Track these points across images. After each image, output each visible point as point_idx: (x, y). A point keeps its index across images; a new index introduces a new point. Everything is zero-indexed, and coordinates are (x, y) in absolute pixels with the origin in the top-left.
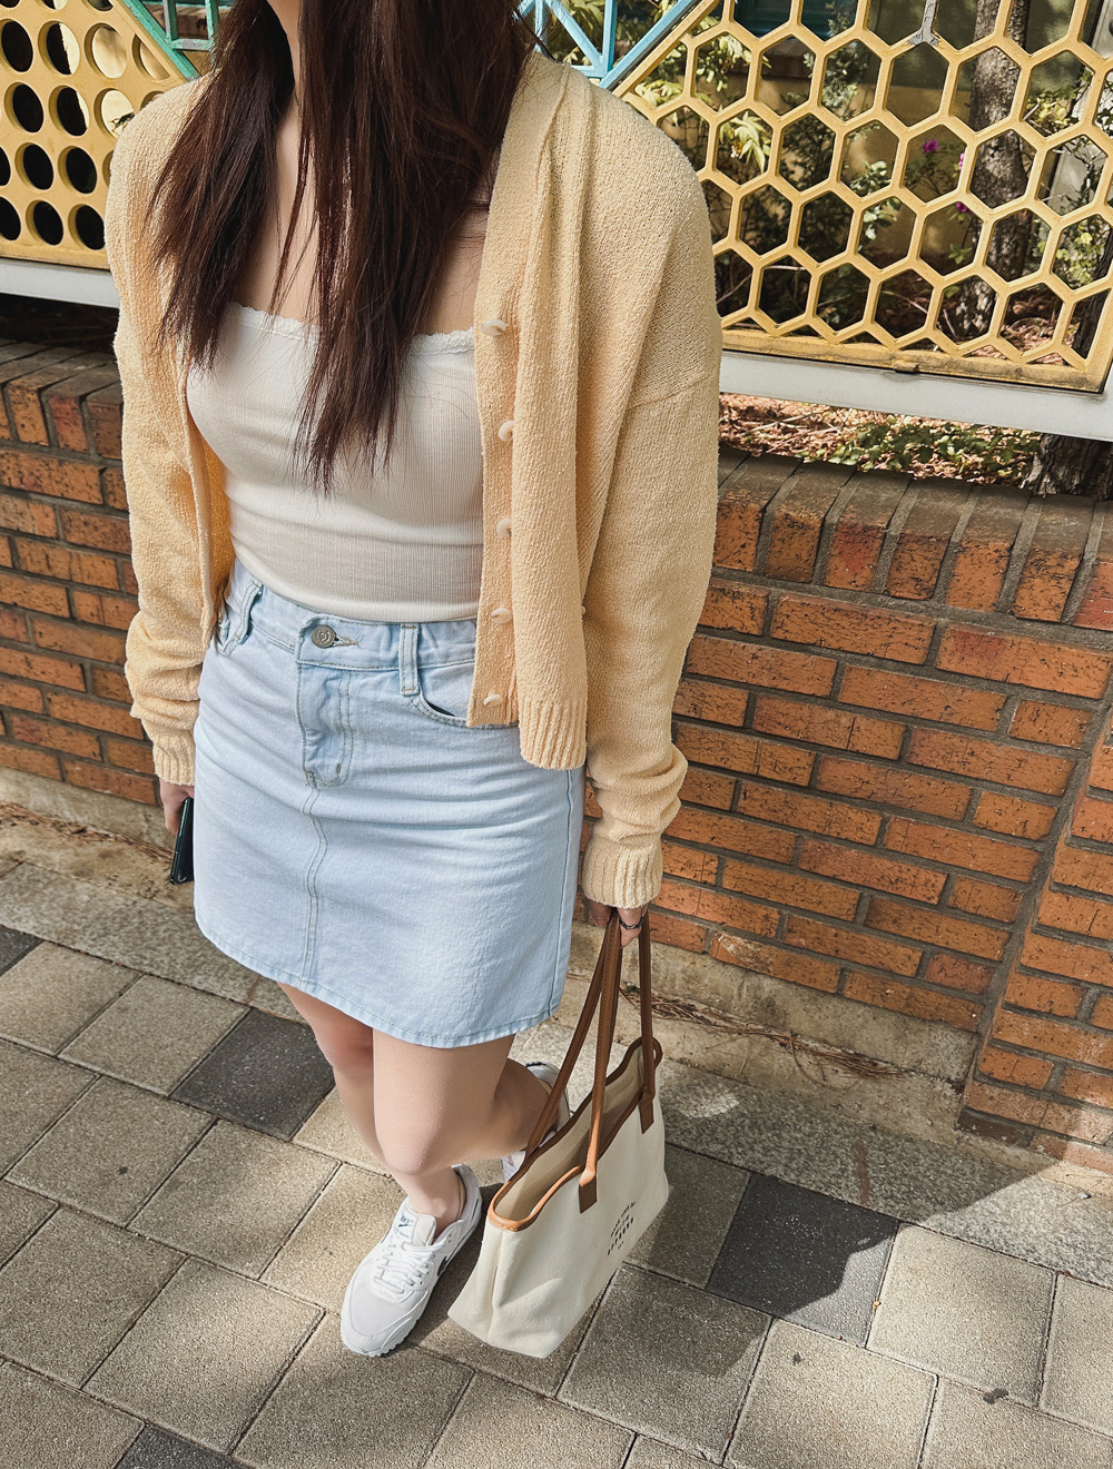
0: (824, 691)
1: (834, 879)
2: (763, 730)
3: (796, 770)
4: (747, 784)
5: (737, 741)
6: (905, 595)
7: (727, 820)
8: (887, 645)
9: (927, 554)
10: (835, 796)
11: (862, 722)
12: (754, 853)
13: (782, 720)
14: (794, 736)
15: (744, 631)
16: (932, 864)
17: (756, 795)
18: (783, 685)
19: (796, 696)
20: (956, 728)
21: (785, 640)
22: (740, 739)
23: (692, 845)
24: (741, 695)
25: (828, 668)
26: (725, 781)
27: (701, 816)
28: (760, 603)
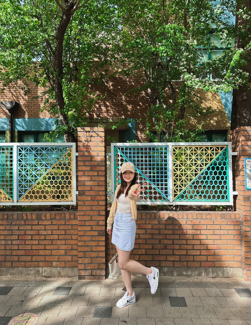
0: (58, 229)
1: (62, 249)
2: (53, 234)
3: (57, 238)
4: (53, 241)
7: (51, 245)
8: (62, 223)
10: (60, 240)
11: (61, 231)
12: (55, 249)
13: (55, 233)
15: (50, 224)
16: (70, 245)
18: (54, 229)
19: (56, 230)
20: (69, 230)
21: (54, 224)
22: (51, 236)
23: (49, 250)
24: (51, 231)
25: (58, 226)
26: (51, 241)
27: (49, 246)
28: (51, 221)
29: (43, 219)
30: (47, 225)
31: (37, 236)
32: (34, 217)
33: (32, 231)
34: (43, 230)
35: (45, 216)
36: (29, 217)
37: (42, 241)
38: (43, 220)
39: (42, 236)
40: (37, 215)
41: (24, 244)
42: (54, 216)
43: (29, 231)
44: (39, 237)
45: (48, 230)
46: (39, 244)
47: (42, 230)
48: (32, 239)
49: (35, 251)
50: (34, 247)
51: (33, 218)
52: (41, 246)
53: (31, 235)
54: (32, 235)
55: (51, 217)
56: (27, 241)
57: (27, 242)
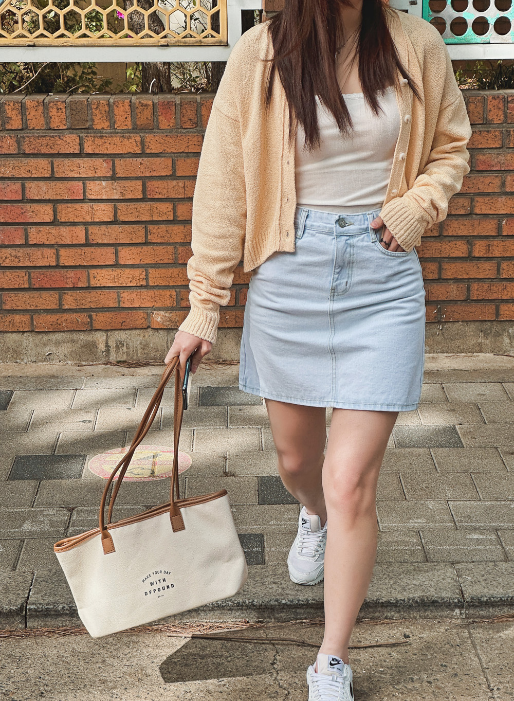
0: (170, 173)
2: (151, 197)
3: (167, 213)
4: (150, 227)
5: (142, 206)
6: (188, 127)
7: (145, 248)
8: (188, 147)
9: (191, 108)
12: (159, 262)
13: (157, 190)
14: (163, 197)
15: (135, 153)
17: (155, 231)
18: (155, 174)
19: (161, 178)
21: (151, 153)
22: (143, 205)
23: (132, 266)
24: (139, 183)
25: (169, 162)
26: (141, 228)
27: (134, 249)
28: (138, 139)
29: (98, 127)
30: (121, 156)
31: (78, 206)
32: (58, 119)
33: (53, 184)
34: (105, 178)
35: (110, 115)
36: (35, 119)
37: (103, 227)
38: (100, 134)
39: (102, 206)
40: (73, 108)
41: (22, 242)
42: (148, 113)
43: (41, 183)
44: (87, 212)
45: (126, 178)
46: (87, 244)
47: (99, 178)
48: (55, 223)
49: (71, 274)
50: (67, 257)
51: (53, 126)
52: (99, 251)
53: (49, 201)
54: (54, 202)
55: (134, 117)
56: (33, 230)
57: (36, 236)
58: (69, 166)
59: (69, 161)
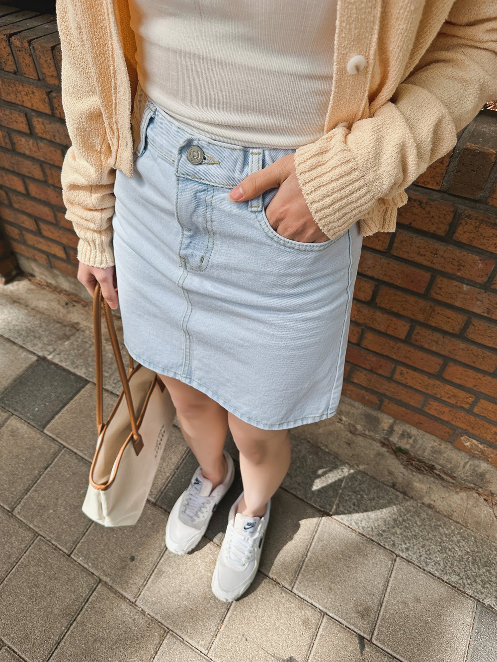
46: (406, 342)
58: (419, 247)
59: (422, 241)
